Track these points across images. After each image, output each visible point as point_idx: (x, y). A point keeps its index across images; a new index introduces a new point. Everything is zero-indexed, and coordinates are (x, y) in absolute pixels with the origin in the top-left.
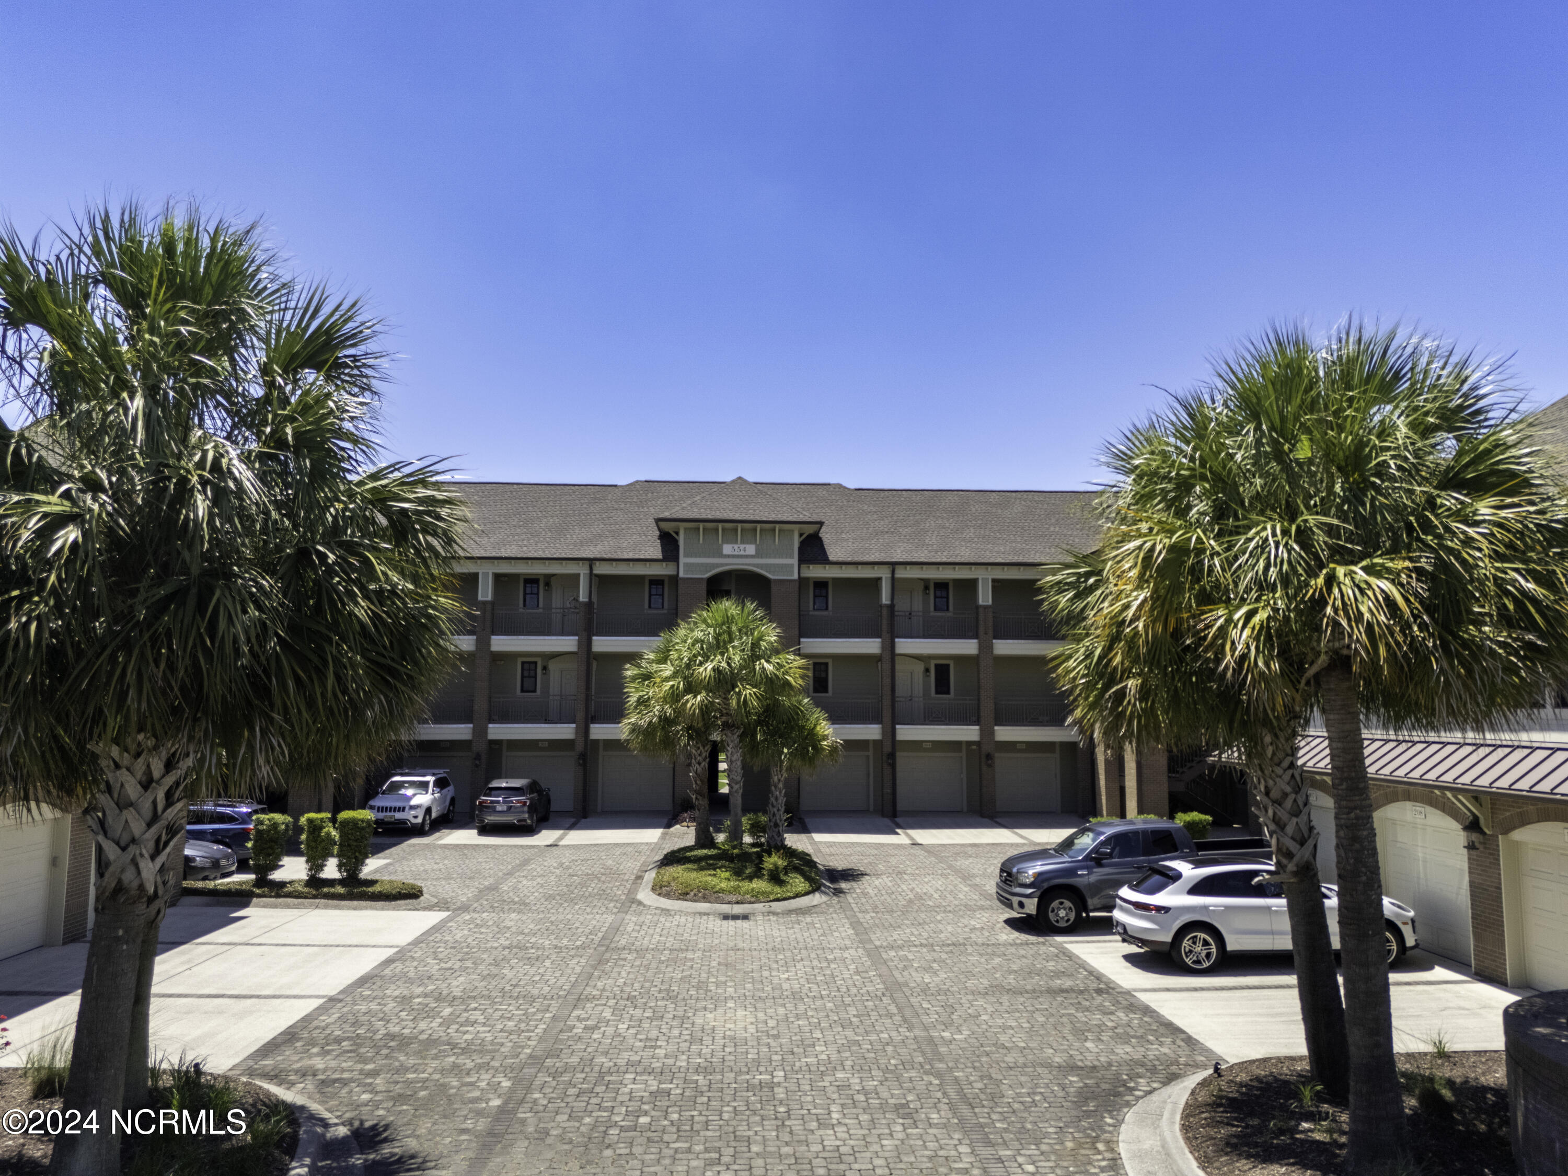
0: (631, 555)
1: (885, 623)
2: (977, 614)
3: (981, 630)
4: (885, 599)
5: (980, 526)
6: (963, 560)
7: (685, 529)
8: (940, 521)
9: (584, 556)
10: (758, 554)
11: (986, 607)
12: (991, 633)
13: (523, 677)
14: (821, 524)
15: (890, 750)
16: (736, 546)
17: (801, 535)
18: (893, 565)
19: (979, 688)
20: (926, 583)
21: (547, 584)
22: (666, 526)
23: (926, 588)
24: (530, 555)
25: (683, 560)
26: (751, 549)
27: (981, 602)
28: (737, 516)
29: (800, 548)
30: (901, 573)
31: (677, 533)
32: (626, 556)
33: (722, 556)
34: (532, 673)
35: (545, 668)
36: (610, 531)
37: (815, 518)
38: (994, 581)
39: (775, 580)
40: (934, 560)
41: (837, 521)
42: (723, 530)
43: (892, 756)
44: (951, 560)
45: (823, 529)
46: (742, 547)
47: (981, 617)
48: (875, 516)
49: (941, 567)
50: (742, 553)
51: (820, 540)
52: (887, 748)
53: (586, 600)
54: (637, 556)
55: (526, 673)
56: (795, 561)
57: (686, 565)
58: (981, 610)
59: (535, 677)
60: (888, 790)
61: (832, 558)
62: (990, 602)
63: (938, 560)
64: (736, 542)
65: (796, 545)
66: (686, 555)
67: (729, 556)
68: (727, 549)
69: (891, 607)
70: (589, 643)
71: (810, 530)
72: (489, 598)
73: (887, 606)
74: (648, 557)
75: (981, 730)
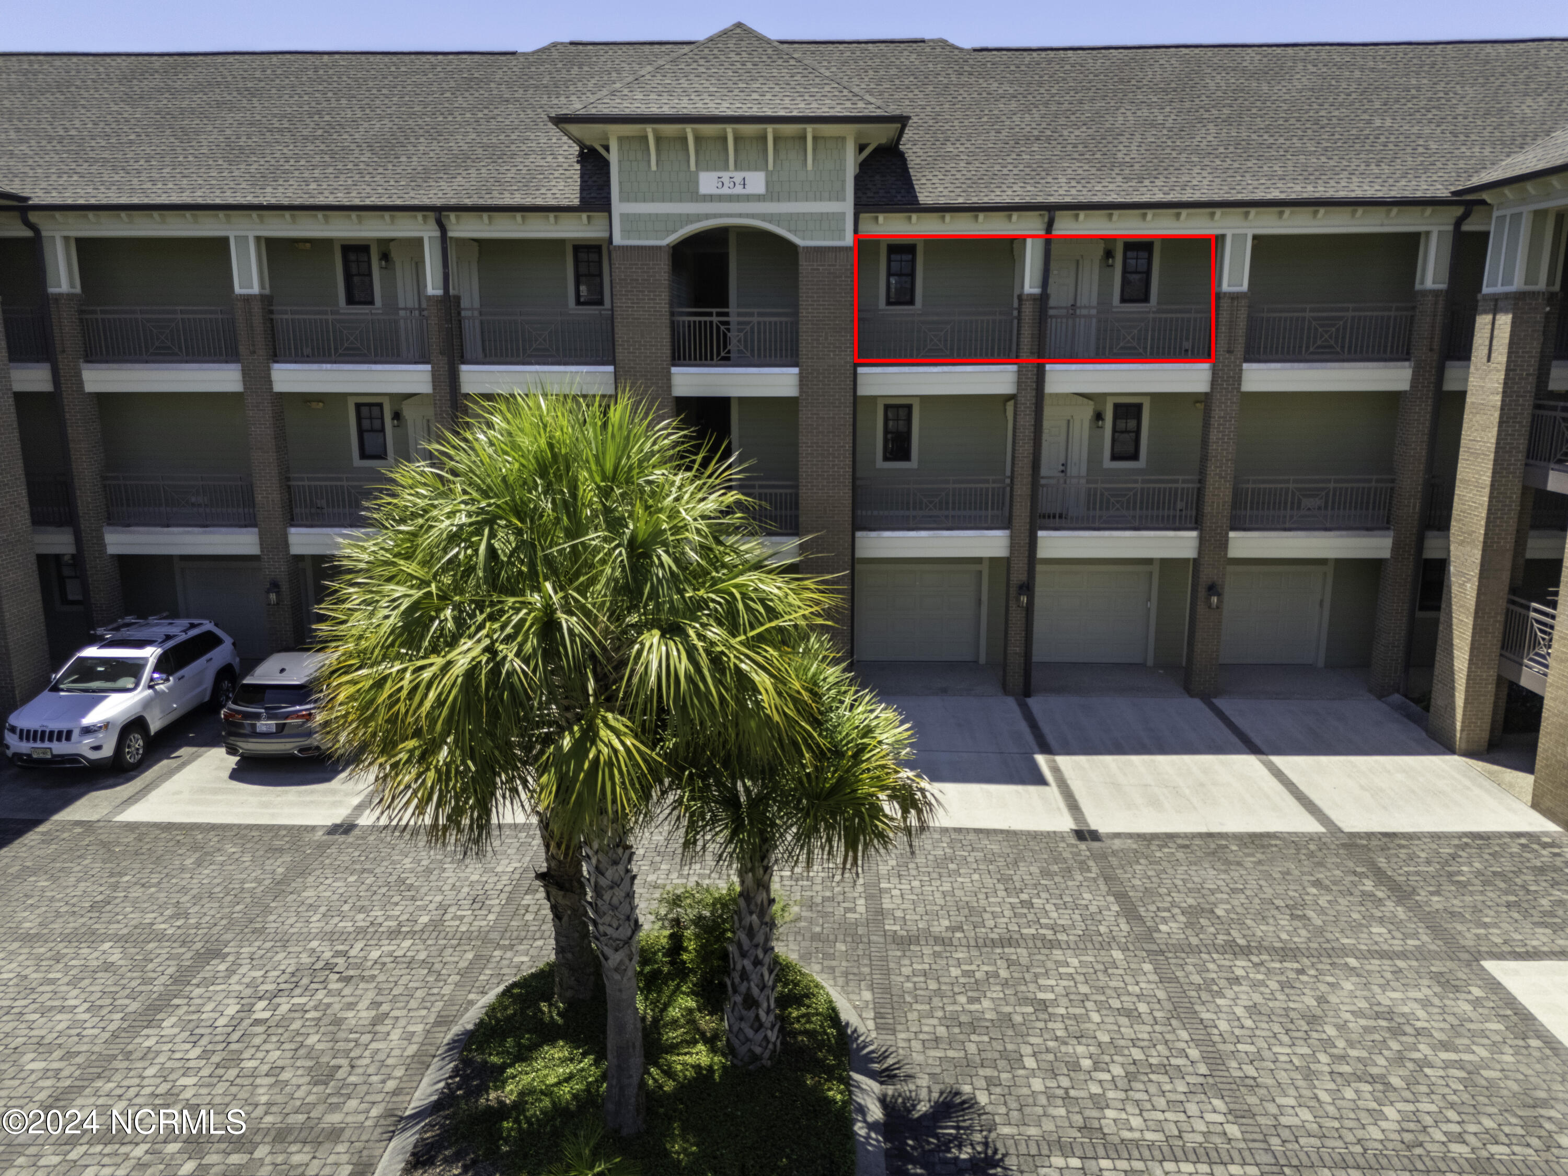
0: (518, 199)
1: (1027, 332)
2: (1217, 307)
3: (1221, 344)
4: (1030, 285)
5: (1228, 121)
6: (1197, 197)
7: (621, 139)
8: (1145, 112)
9: (426, 201)
10: (770, 195)
11: (1234, 297)
12: (1240, 350)
13: (361, 432)
14: (902, 121)
15: (1023, 577)
16: (725, 175)
17: (861, 148)
18: (1051, 210)
19: (1204, 459)
20: (1108, 246)
21: (385, 256)
22: (589, 133)
23: (1109, 254)
24: (321, 200)
25: (619, 207)
26: (756, 182)
27: (1225, 287)
28: (725, 108)
29: (857, 178)
30: (1065, 226)
31: (607, 148)
32: (507, 200)
33: (696, 197)
34: (377, 424)
35: (397, 416)
36: (485, 147)
37: (893, 110)
38: (1255, 237)
39: (808, 249)
40: (1136, 199)
41: (936, 117)
42: (698, 139)
43: (1027, 588)
44: (1172, 197)
45: (908, 134)
46: (738, 176)
47: (1224, 317)
48: (1014, 105)
49: (1150, 213)
50: (739, 190)
51: (901, 157)
52: (1019, 575)
53: (439, 292)
54: (528, 201)
55: (366, 424)
56: (847, 206)
57: (624, 217)
58: (1225, 303)
59: (383, 430)
60: (1016, 648)
61: (924, 197)
62: (1245, 287)
63: (1145, 198)
64: (726, 168)
65: (851, 170)
66: (626, 197)
67: (711, 198)
68: (708, 182)
69: (1042, 300)
70: (454, 379)
71: (879, 135)
72: (255, 289)
73: (1033, 297)
74: (553, 202)
75: (1201, 539)
